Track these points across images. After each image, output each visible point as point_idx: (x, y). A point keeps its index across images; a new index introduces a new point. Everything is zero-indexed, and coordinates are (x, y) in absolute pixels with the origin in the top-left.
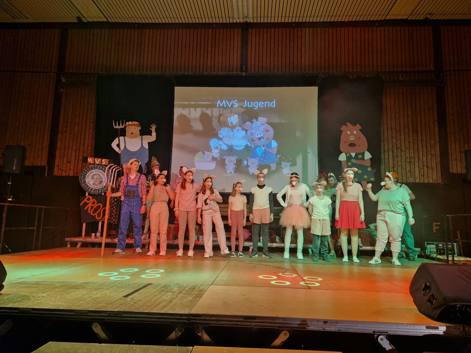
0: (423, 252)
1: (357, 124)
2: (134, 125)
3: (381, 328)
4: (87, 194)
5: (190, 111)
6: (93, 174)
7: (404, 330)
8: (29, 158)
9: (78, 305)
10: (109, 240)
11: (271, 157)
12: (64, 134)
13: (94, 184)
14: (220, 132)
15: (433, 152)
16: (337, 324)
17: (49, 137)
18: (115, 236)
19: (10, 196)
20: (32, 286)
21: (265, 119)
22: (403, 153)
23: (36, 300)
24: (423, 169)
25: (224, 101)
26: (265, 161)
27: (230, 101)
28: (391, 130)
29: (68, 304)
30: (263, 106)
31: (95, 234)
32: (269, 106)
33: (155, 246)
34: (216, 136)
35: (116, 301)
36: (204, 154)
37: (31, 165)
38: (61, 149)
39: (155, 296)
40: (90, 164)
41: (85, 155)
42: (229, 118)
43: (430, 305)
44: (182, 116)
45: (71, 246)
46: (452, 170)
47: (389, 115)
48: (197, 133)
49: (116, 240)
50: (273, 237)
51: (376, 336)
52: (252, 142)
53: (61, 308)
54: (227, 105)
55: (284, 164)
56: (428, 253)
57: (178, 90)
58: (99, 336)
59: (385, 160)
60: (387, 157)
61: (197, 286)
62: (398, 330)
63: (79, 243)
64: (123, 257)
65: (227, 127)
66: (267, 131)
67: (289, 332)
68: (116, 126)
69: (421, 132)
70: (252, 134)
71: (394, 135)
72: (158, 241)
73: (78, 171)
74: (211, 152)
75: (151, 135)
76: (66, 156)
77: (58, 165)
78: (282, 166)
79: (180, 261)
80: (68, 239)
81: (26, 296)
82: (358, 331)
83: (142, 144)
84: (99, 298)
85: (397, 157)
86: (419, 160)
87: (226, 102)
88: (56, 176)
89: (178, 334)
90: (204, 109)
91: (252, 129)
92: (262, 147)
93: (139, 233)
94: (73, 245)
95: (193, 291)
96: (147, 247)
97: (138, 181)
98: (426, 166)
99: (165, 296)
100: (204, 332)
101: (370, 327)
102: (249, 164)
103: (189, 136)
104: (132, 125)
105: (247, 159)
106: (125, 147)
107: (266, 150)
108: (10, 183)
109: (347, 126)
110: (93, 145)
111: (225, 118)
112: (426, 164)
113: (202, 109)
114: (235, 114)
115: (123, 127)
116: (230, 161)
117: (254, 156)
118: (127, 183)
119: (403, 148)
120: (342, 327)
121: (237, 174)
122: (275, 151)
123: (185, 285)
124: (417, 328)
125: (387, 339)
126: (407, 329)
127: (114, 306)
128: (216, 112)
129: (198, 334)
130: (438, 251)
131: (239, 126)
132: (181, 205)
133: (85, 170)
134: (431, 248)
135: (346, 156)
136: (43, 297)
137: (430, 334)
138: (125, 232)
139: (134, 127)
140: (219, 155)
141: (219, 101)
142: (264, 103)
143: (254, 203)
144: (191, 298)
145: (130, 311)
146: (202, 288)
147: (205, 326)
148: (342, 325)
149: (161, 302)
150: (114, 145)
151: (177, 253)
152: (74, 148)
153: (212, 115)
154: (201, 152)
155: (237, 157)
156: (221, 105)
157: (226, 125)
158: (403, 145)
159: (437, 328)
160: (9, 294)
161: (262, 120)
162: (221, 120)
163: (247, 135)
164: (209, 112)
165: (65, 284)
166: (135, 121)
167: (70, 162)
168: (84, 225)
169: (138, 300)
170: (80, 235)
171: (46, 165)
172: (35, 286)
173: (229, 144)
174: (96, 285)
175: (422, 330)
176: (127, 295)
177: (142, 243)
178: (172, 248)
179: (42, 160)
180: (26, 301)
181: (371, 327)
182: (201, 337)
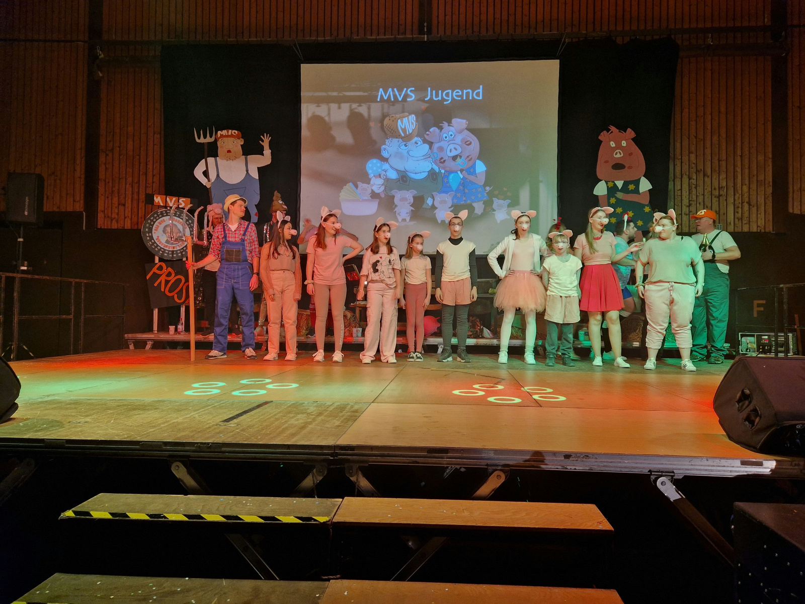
0: (734, 350)
1: (629, 129)
2: (232, 136)
3: (662, 464)
4: (157, 260)
5: (329, 109)
6: (164, 224)
7: (702, 468)
8: (53, 198)
9: (145, 434)
10: (201, 337)
11: (474, 191)
12: (110, 154)
13: (167, 242)
14: (384, 146)
15: (761, 178)
16: (587, 460)
17: (83, 160)
18: (209, 330)
19: (24, 263)
20: (68, 406)
21: (464, 121)
22: (708, 180)
23: (74, 428)
24: (742, 208)
25: (390, 90)
26: (464, 199)
27: (400, 91)
28: (689, 139)
29: (128, 432)
30: (460, 99)
31: (174, 327)
32: (471, 98)
33: (277, 345)
34: (376, 154)
35: (209, 427)
36: (357, 187)
37: (57, 210)
38: (107, 181)
39: (277, 419)
40: (159, 207)
41: (149, 191)
42: (399, 120)
43: (749, 426)
44: (316, 119)
45: (136, 347)
46: (793, 209)
47: (686, 110)
48: (343, 150)
49: (211, 337)
50: (477, 330)
51: (653, 477)
52: (441, 165)
53: (117, 439)
54: (395, 96)
55: (497, 202)
56: (742, 351)
57: (307, 70)
58: (184, 483)
59: (676, 193)
60: (679, 187)
61: (348, 404)
62: (692, 467)
63: (148, 343)
64: (223, 363)
65: (397, 138)
66: (468, 143)
67: (504, 473)
68: (199, 138)
69: (742, 141)
70: (441, 149)
71: (693, 148)
72: (283, 338)
73: (140, 220)
74: (369, 183)
75: (263, 155)
76: (116, 195)
77: (103, 209)
78: (494, 206)
79: (319, 369)
80: (130, 335)
81: (57, 421)
82: (623, 470)
83: (247, 171)
84: (182, 423)
85: (696, 188)
86: (736, 192)
87: (393, 91)
88: (101, 229)
89: (316, 479)
90: (354, 106)
91: (441, 140)
92: (459, 172)
93: (249, 324)
94: (141, 345)
95: (341, 412)
96: (264, 348)
97: (244, 235)
98: (747, 202)
99: (295, 419)
100: (361, 476)
101: (644, 463)
102: (436, 204)
103: (329, 154)
104: (227, 136)
105: (432, 195)
106: (218, 175)
107: (467, 179)
108: (21, 240)
109: (610, 131)
110: (163, 173)
111: (393, 121)
112: (747, 200)
113: (350, 106)
114: (410, 114)
115: (212, 140)
116: (403, 199)
117: (446, 189)
118: (225, 237)
119: (709, 171)
120: (596, 464)
121: (416, 222)
122: (481, 180)
123: (328, 403)
124: (726, 464)
125: (671, 482)
126: (708, 466)
127: (207, 435)
128: (376, 111)
129: (351, 478)
130: (761, 347)
131: (417, 136)
132: (318, 276)
133: (151, 217)
134: (748, 343)
135: (608, 187)
136: (86, 422)
137: (748, 475)
138: (225, 322)
139: (232, 139)
140: (383, 188)
141: (381, 90)
142: (463, 93)
143: (444, 270)
144: (339, 422)
145: (234, 442)
146: (356, 407)
147: (362, 465)
148: (596, 462)
149: (286, 428)
150: (198, 173)
151: (314, 355)
152: (130, 180)
153: (369, 115)
154: (351, 184)
155: (415, 192)
156: (386, 98)
157: (393, 133)
158: (708, 164)
159: (760, 464)
160: (27, 419)
161: (459, 123)
162: (385, 125)
163: (432, 152)
164: (363, 110)
165: (125, 403)
166: (233, 129)
167: (124, 205)
168: (156, 312)
169: (248, 426)
170: (150, 329)
171: (82, 210)
172: (73, 406)
173: (401, 168)
174: (177, 404)
175: (733, 467)
176: (229, 418)
177: (256, 341)
178: (306, 348)
179: (74, 201)
180: (56, 429)
181: (646, 463)
182: (356, 483)
